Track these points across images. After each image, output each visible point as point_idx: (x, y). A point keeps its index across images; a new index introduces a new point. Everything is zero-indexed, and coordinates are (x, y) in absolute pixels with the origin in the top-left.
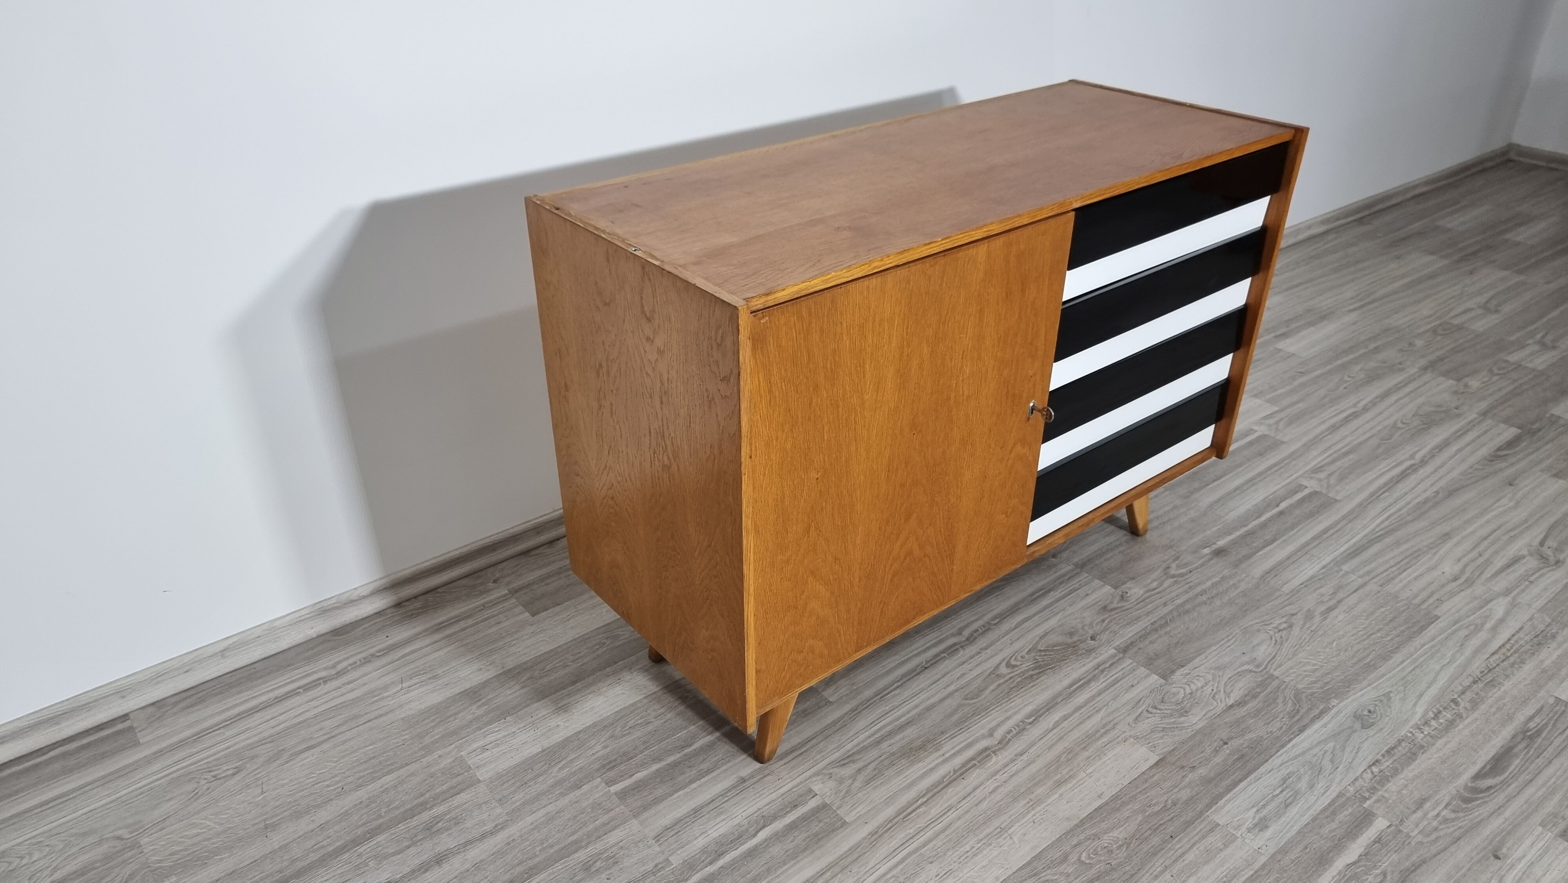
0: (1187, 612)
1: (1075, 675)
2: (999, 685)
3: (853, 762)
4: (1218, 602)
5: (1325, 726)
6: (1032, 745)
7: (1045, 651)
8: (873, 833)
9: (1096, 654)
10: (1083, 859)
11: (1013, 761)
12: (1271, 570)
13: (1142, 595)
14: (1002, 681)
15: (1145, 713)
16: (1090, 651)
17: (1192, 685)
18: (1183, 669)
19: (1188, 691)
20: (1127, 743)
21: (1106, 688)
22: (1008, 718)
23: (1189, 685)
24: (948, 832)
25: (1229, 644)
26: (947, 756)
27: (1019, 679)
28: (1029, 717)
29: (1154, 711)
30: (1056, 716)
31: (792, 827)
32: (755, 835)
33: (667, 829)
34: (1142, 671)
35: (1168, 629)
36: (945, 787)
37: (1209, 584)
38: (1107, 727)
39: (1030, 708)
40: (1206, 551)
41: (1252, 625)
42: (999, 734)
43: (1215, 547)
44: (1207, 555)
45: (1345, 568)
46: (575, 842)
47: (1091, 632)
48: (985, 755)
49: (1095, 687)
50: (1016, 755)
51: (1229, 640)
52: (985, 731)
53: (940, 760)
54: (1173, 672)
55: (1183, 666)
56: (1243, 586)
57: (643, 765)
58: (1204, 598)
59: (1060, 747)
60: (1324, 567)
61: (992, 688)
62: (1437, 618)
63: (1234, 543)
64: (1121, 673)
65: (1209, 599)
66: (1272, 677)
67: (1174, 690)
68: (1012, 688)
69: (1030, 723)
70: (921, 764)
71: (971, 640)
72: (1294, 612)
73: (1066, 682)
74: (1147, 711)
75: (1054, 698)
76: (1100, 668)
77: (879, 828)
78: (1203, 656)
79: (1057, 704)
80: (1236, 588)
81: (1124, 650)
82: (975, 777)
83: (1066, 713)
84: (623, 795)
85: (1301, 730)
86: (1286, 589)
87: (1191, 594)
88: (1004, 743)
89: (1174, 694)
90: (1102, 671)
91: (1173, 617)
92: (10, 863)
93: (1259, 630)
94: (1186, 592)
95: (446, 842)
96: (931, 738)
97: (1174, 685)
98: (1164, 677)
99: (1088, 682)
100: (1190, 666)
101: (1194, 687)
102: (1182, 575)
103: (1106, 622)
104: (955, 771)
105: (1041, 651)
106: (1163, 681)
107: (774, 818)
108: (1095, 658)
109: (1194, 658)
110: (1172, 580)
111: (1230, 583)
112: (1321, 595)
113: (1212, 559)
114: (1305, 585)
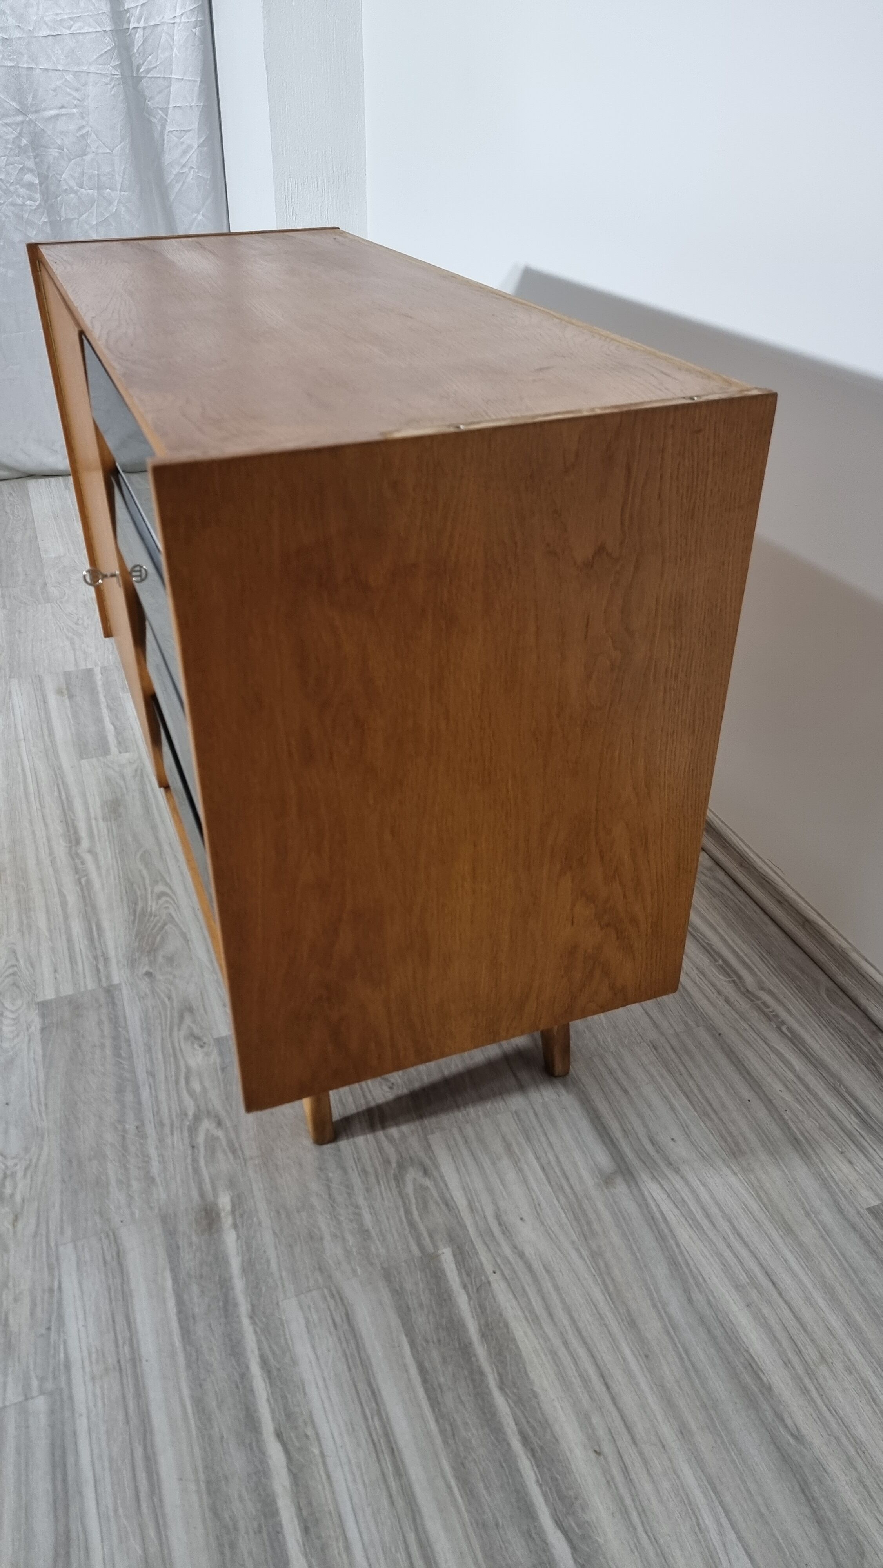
0: (120, 1090)
1: (109, 935)
2: (143, 877)
4: (110, 1137)
6: (56, 871)
7: (162, 928)
8: (60, 768)
9: (124, 965)
11: (51, 853)
12: (120, 1264)
13: (185, 1061)
14: (147, 882)
15: (14, 962)
16: (132, 963)
17: (12, 1022)
18: (38, 1027)
19: (7, 1014)
21: (71, 950)
22: (98, 868)
23: (13, 1019)
24: (23, 800)
25: (34, 1098)
26: (93, 822)
27: (139, 893)
28: (89, 882)
29: (11, 971)
30: (72, 899)
32: (113, 724)
34: (67, 990)
35: (108, 1051)
36: (64, 810)
37: (153, 1152)
39: (97, 885)
41: (41, 1148)
42: (88, 858)
43: (227, 1221)
44: (216, 1196)
45: (40, 1404)
47: (160, 977)
48: (74, 840)
49: (81, 944)
50: (55, 858)
51: (39, 1103)
52: (98, 849)
53: (92, 816)
54: (43, 1016)
55: (42, 1029)
56: (117, 1195)
58: (131, 1126)
59: (36, 887)
60: (67, 1365)
61: (145, 873)
63: (220, 1259)
64: (81, 971)
65: (125, 1131)
67: (19, 1002)
68: (132, 884)
69: (79, 880)
70: (98, 804)
72: (20, 1225)
73: (106, 924)
74: (16, 966)
75: (94, 907)
76: (101, 959)
78: (39, 1058)
79: (85, 905)
80: (119, 1182)
81: (110, 992)
82: (57, 828)
83: (70, 906)
86: (68, 1252)
87: (148, 1115)
88: (74, 855)
89: (14, 1000)
90: (96, 958)
91: (123, 1068)
93: (27, 1150)
94: (157, 1113)
97: (25, 1006)
98: (42, 1003)
99: (91, 939)
100: (37, 1037)
101: (7, 1022)
102: (193, 1130)
103: (166, 1000)
104: (73, 821)
105: (165, 924)
106: (40, 999)
108: (118, 962)
109: (44, 1049)
110: (191, 1113)
111: (135, 1184)
112: (16, 1300)
113: (202, 1195)
114: (54, 1292)
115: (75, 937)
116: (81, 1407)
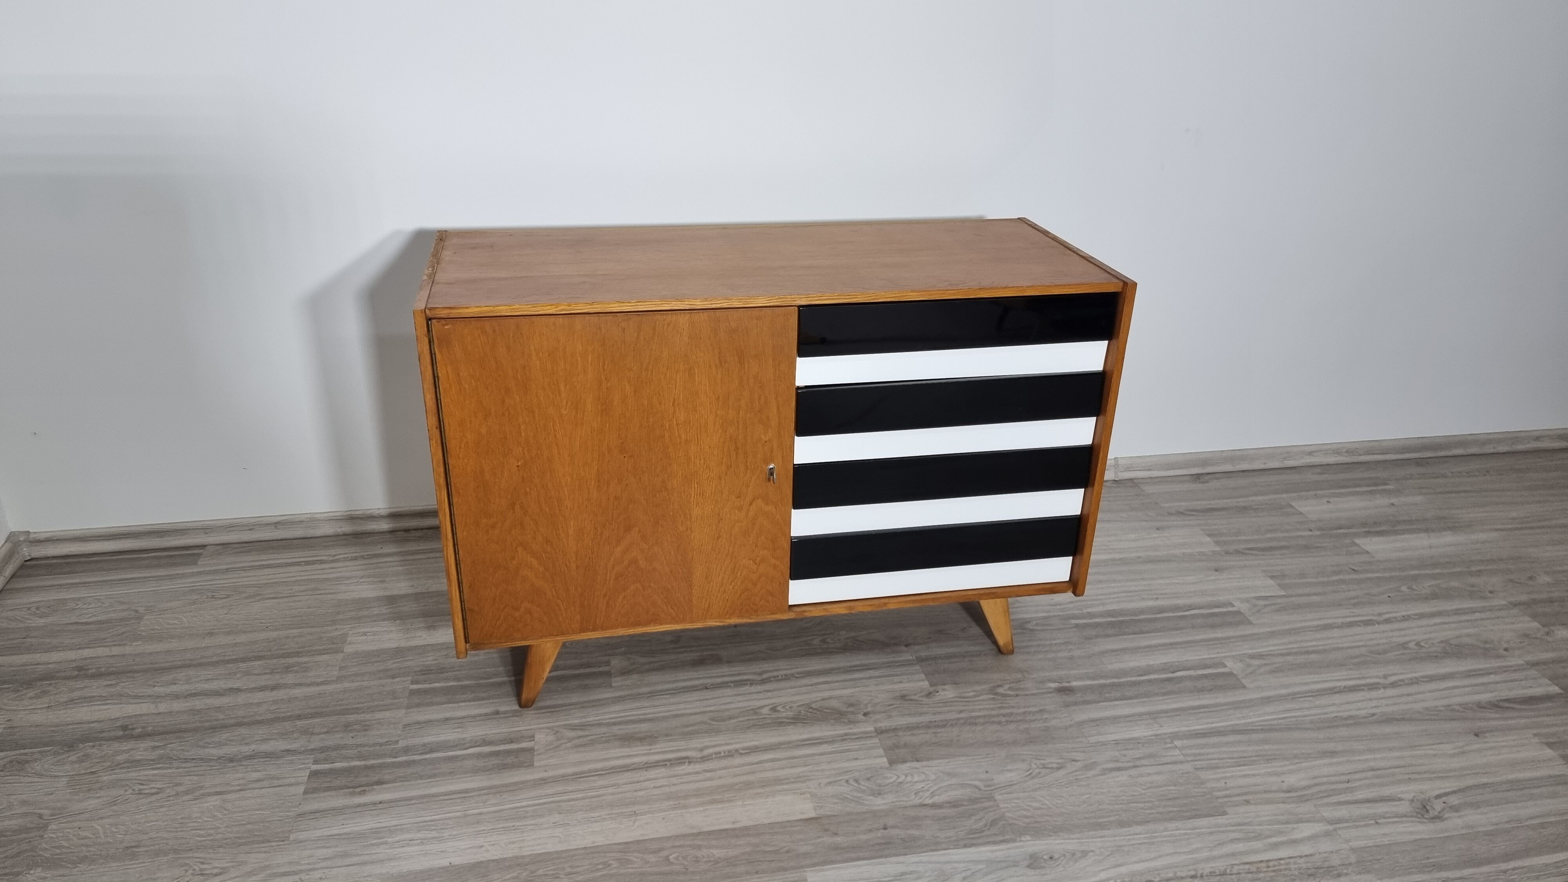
0: (975, 724)
1: (816, 735)
2: (748, 720)
3: (582, 730)
4: (1012, 727)
5: (992, 851)
6: (724, 769)
7: (814, 709)
8: (543, 780)
9: (855, 726)
10: (671, 857)
11: (697, 773)
12: (1097, 720)
13: (949, 699)
14: (755, 717)
15: (843, 782)
16: (852, 722)
17: (910, 777)
18: (916, 763)
19: (900, 780)
20: (802, 796)
21: (832, 753)
22: (729, 744)
23: (907, 776)
24: (595, 800)
25: (983, 760)
26: (652, 751)
27: (770, 721)
28: (745, 749)
29: (853, 783)
30: (767, 757)
31: (496, 754)
32: (468, 749)
33: (418, 723)
34: (879, 752)
35: (940, 730)
36: (628, 770)
37: (1023, 710)
38: (798, 779)
39: (754, 744)
40: (1053, 685)
41: (1023, 754)
42: (708, 752)
43: (1065, 685)
44: (1051, 688)
45: (1178, 743)
46: (357, 708)
47: (870, 710)
48: (681, 762)
49: (825, 750)
50: (704, 771)
51: (987, 758)
52: (699, 746)
53: (645, 752)
54: (905, 762)
55: (918, 761)
56: (1054, 723)
57: (447, 679)
58: (1004, 719)
59: (743, 779)
60: (1157, 735)
61: (742, 719)
62: (1225, 813)
63: (1089, 688)
64: (859, 747)
65: (1007, 721)
66: (991, 798)
67: (889, 775)
68: (755, 726)
69: (741, 754)
70: (627, 750)
71: (763, 682)
72: (1078, 758)
73: (804, 737)
74: (847, 781)
75: (781, 744)
76: (848, 737)
77: (550, 777)
78: (947, 761)
79: (778, 749)
80: (1045, 722)
81: (880, 732)
82: (656, 773)
83: (777, 757)
84: (413, 693)
85: (965, 846)
86: (1092, 740)
87: (995, 712)
88: (704, 759)
89: (886, 778)
90: (844, 740)
91: (956, 724)
92: (77, 605)
93: (1024, 761)
94: (993, 709)
95: (290, 679)
96: (655, 735)
97: (893, 772)
98: (891, 763)
99: (822, 744)
100: (925, 763)
101: (909, 779)
102: (1005, 696)
103: (893, 707)
104: (646, 764)
105: (812, 708)
106: (887, 765)
107: (491, 743)
108: (851, 729)
109: (936, 759)
110: (992, 696)
111: (1044, 717)
112: (1125, 756)
113: (1051, 693)
114: (1117, 743)
115: (818, 752)
116: (1176, 730)
